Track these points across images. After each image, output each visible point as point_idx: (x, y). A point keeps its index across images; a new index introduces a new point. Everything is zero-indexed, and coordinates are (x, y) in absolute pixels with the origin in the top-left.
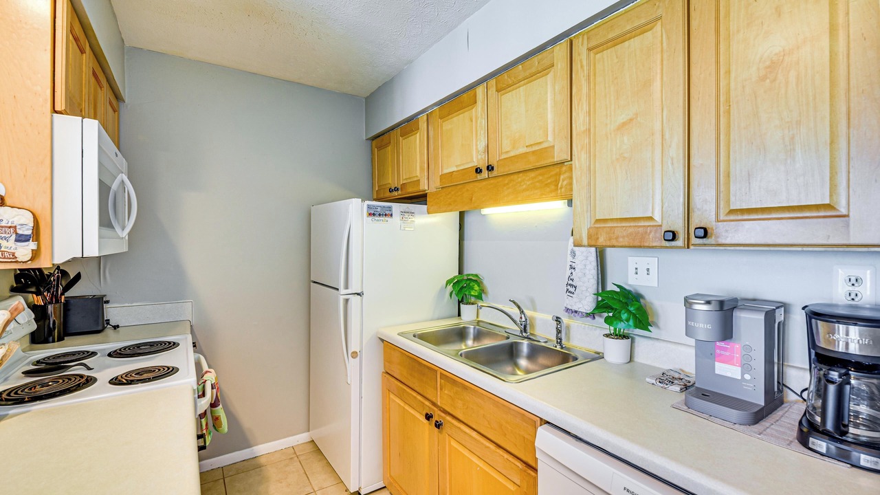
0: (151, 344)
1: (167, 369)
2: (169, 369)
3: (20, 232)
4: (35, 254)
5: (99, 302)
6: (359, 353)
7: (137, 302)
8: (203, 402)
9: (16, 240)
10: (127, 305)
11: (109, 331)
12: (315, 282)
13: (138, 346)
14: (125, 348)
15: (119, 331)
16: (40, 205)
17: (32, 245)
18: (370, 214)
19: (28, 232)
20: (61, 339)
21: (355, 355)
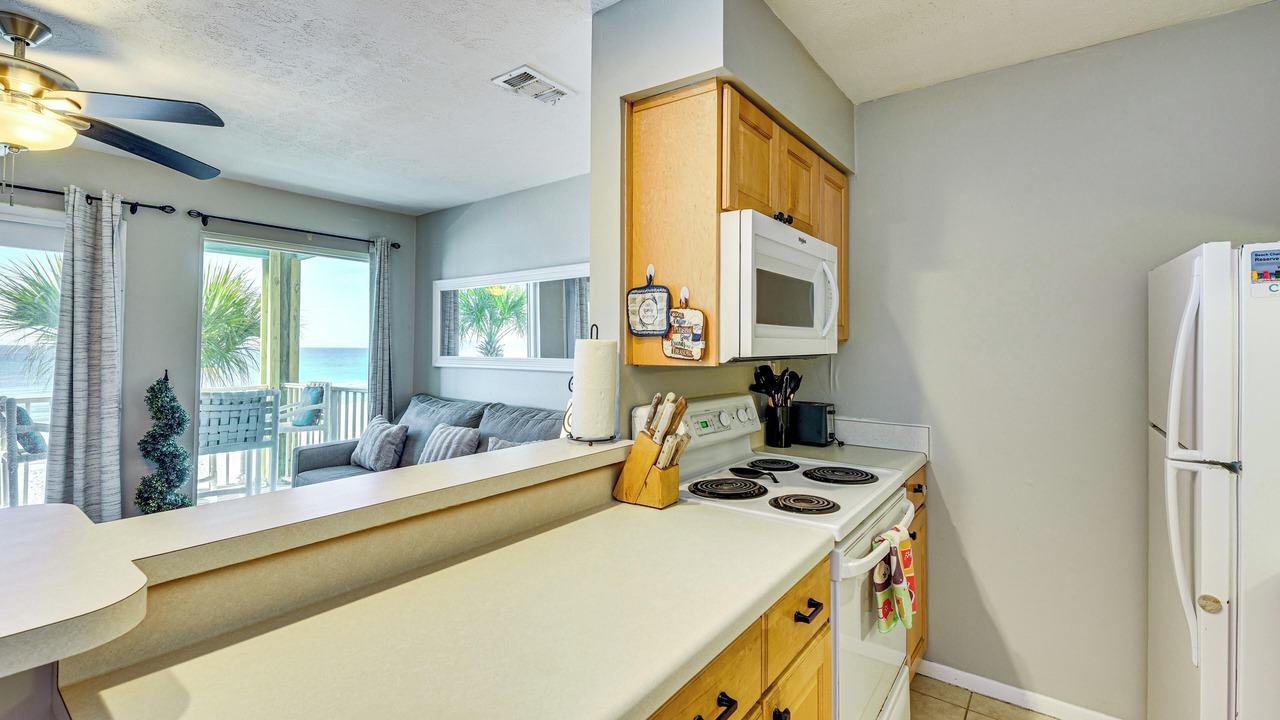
0: (847, 471)
1: (826, 503)
2: (829, 503)
3: (695, 332)
4: (705, 353)
5: (823, 411)
6: (1225, 606)
7: (865, 418)
8: (850, 564)
9: (694, 340)
10: (855, 419)
11: (835, 447)
12: (1155, 426)
13: (834, 470)
14: (819, 469)
15: (843, 449)
16: (710, 305)
17: (701, 344)
18: (1263, 276)
19: (698, 331)
20: (787, 445)
21: (1211, 605)
